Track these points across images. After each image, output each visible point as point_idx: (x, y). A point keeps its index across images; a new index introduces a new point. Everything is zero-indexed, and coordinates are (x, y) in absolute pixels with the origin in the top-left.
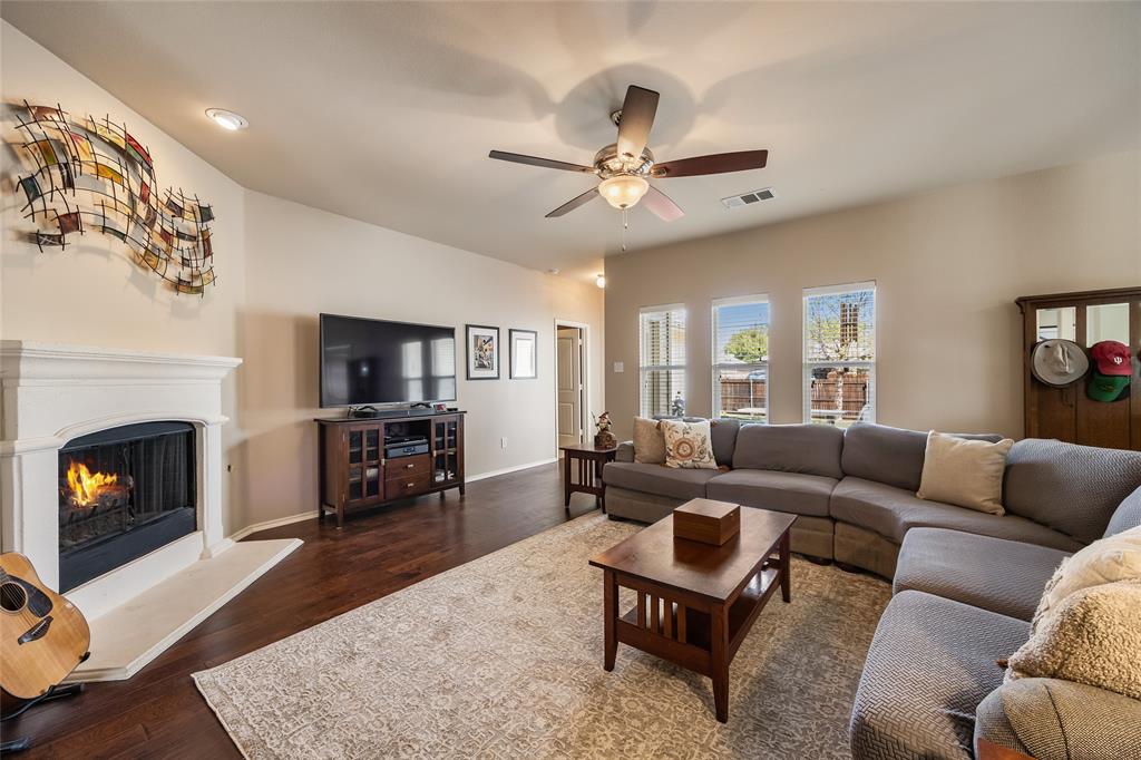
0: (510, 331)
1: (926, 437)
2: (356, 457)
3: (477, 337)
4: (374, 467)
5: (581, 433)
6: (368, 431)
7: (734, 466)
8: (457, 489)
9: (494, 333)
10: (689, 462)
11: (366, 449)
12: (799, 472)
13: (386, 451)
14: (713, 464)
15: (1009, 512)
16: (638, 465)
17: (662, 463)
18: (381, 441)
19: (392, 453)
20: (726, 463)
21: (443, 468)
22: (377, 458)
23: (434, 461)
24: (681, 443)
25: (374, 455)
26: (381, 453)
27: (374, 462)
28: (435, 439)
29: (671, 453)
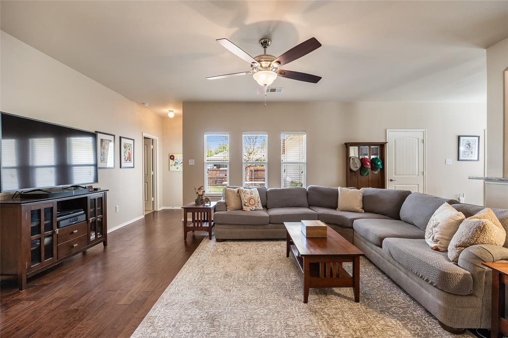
0: (120, 138)
1: (338, 189)
2: (36, 230)
3: (102, 140)
4: (48, 236)
5: (152, 199)
6: (45, 209)
7: (268, 208)
8: (102, 244)
9: (112, 138)
10: (254, 208)
11: (44, 222)
12: (295, 207)
13: (58, 223)
14: (262, 208)
15: (366, 212)
16: (229, 211)
17: (242, 209)
18: (54, 215)
19: (62, 224)
20: (266, 207)
21: (95, 230)
22: (52, 228)
23: (89, 225)
24: (251, 199)
25: (50, 227)
26: (55, 224)
27: (50, 232)
28: (90, 210)
29: (246, 204)
